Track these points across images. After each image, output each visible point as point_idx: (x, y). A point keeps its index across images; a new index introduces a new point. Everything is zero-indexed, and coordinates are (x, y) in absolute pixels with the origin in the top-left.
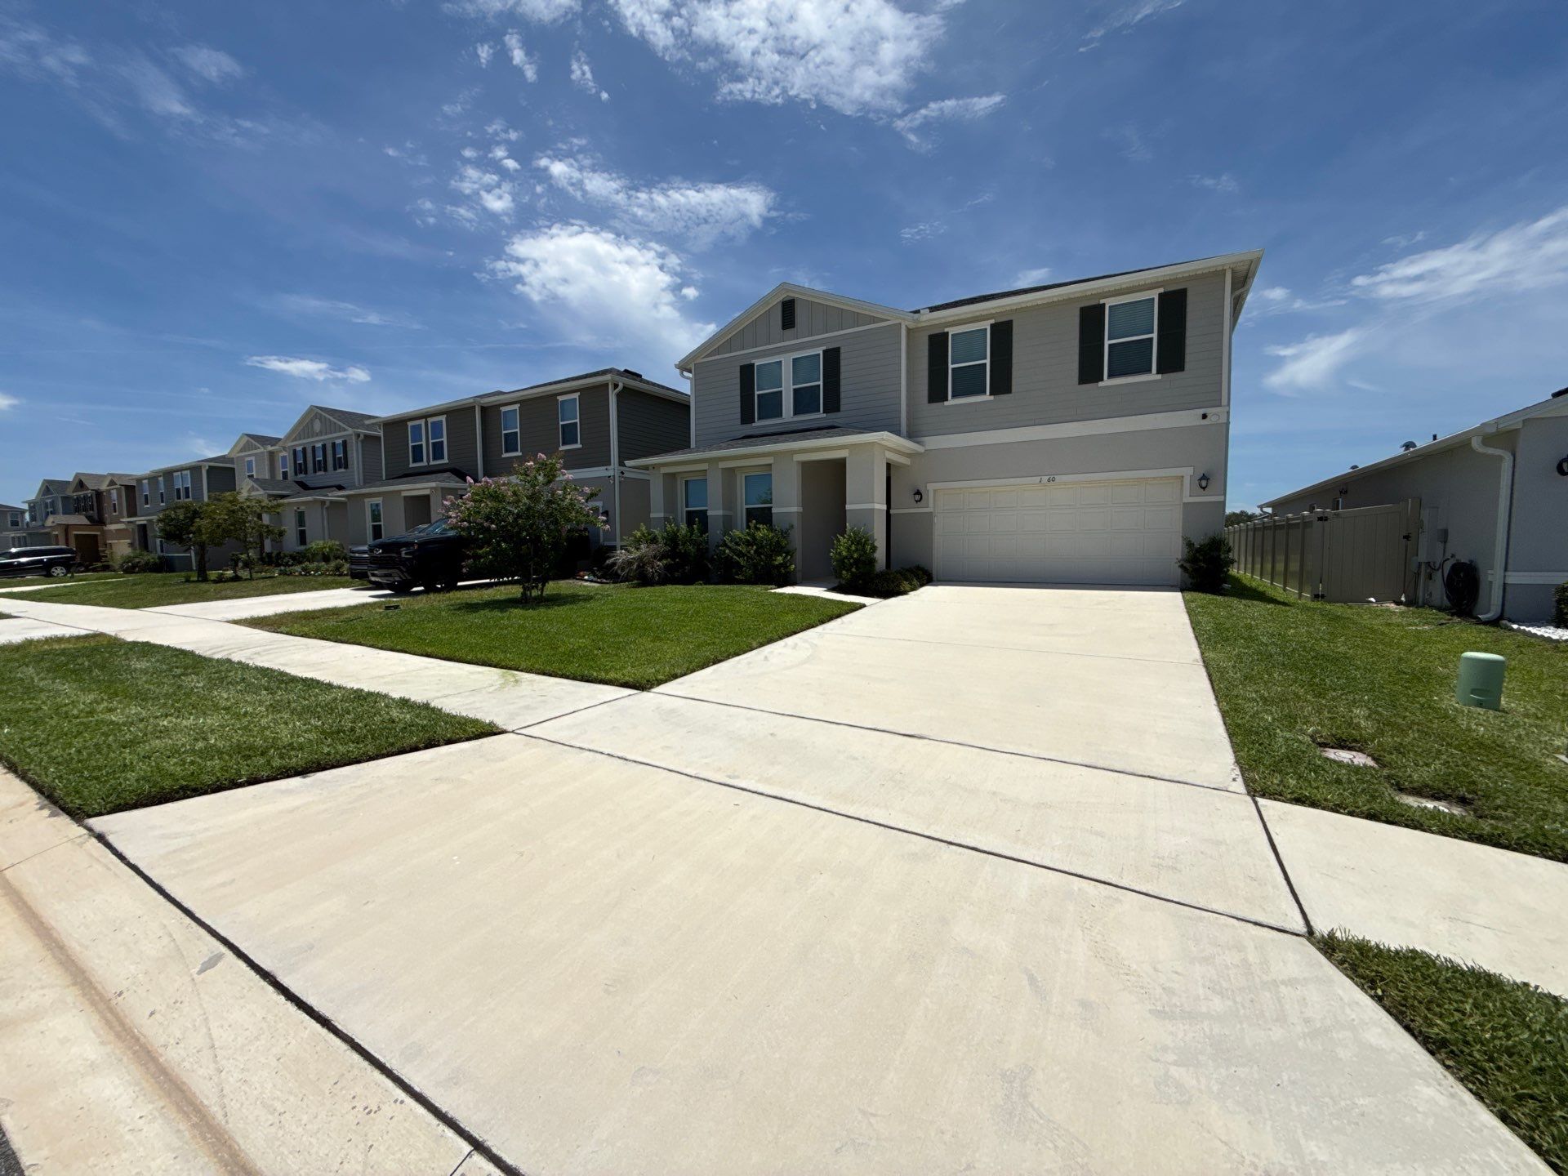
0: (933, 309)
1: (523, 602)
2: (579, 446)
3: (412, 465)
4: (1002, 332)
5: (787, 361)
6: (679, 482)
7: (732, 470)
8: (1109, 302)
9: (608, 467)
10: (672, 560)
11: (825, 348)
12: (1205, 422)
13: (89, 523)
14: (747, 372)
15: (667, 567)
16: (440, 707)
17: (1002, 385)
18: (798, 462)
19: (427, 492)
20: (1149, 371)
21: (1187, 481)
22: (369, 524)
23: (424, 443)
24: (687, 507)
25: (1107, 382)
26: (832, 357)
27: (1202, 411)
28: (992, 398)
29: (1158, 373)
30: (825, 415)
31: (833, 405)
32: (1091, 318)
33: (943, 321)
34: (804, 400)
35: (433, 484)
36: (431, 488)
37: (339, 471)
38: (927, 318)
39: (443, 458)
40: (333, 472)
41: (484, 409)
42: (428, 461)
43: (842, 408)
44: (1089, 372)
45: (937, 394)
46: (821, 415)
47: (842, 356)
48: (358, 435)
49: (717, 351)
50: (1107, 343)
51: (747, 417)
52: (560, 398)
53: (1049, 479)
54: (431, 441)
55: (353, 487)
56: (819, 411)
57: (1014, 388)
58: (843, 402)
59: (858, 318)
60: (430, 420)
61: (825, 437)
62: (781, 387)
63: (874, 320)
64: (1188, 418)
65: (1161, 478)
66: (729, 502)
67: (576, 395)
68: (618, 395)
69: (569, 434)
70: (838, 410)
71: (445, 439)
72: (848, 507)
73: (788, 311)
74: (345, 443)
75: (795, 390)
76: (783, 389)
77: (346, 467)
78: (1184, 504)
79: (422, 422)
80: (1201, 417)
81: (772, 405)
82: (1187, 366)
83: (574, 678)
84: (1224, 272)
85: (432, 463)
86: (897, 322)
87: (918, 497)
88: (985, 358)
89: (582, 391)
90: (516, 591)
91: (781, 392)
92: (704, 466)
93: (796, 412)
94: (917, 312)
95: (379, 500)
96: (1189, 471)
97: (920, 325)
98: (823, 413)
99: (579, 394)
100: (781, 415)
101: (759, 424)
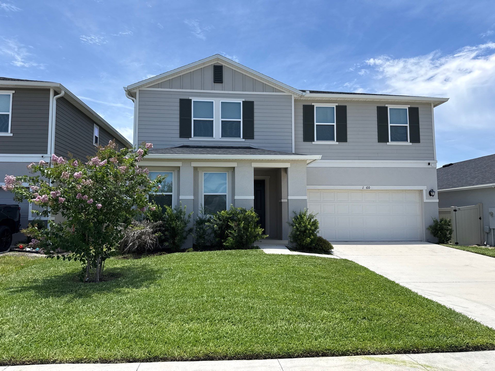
2: (9, 134)
5: (217, 104)
7: (196, 169)
8: (389, 107)
9: (45, 155)
11: (244, 100)
12: (430, 166)
14: (185, 103)
17: (342, 137)
21: (424, 193)
25: (390, 143)
26: (249, 106)
28: (338, 143)
29: (410, 142)
30: (244, 140)
31: (249, 134)
34: (229, 129)
43: (255, 137)
44: (383, 138)
45: (308, 137)
46: (241, 139)
47: (255, 107)
50: (389, 125)
51: (185, 133)
53: (367, 187)
56: (240, 137)
57: (348, 140)
58: (255, 134)
59: (265, 87)
63: (276, 90)
64: (423, 164)
67: (11, 93)
68: (58, 100)
70: (253, 138)
73: (218, 72)
75: (222, 121)
78: (423, 202)
80: (428, 164)
82: (421, 141)
86: (291, 94)
88: (334, 123)
91: (213, 121)
93: (223, 136)
94: (304, 91)
96: (426, 187)
98: (243, 138)
99: (14, 92)
100: (212, 136)
101: (194, 140)
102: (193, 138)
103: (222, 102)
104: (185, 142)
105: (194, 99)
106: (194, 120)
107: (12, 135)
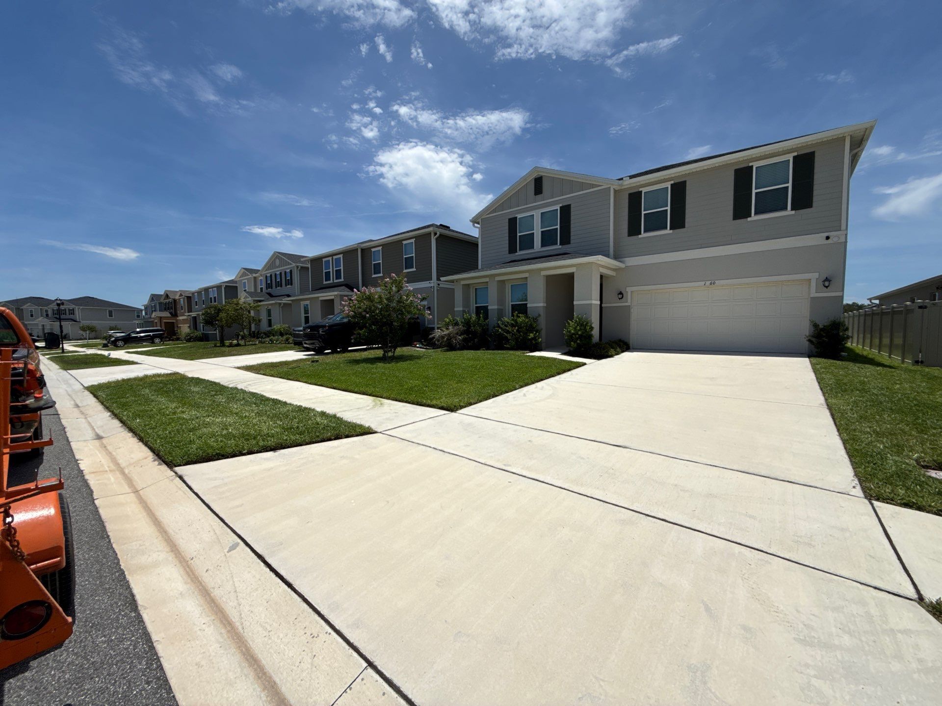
0: (631, 177)
1: (383, 359)
2: (414, 269)
3: (325, 283)
4: (679, 190)
5: (537, 214)
6: (471, 289)
7: (503, 282)
8: (755, 165)
9: (431, 281)
10: (467, 335)
11: (561, 205)
12: (829, 241)
13: (170, 316)
14: (513, 222)
15: (464, 340)
16: (341, 417)
17: (678, 222)
18: (543, 275)
19: (332, 297)
20: (785, 208)
21: (813, 284)
22: (303, 315)
23: (331, 270)
24: (476, 304)
25: (754, 217)
26: (566, 211)
27: (826, 234)
28: (671, 231)
29: (792, 209)
30: (560, 247)
31: (566, 239)
32: (743, 176)
33: (638, 184)
34: (548, 238)
35: (336, 293)
36: (335, 295)
37: (288, 287)
38: (628, 182)
39: (341, 278)
40: (285, 287)
41: (362, 250)
42: (333, 280)
43: (572, 242)
44: (741, 211)
45: (634, 230)
46: (558, 246)
47: (572, 210)
48: (298, 267)
49: (494, 211)
50: (754, 191)
51: (512, 249)
52: (404, 242)
53: (711, 284)
54: (335, 269)
55: (295, 296)
56: (557, 244)
57: (687, 225)
58: (572, 238)
59: (583, 186)
60: (335, 257)
61: (561, 260)
62: (534, 230)
63: (593, 186)
64: (817, 239)
65: (793, 281)
66: (501, 301)
67: (413, 240)
68: (437, 239)
69: (409, 263)
70: (570, 244)
71: (342, 268)
72: (575, 303)
73: (538, 184)
74: (291, 271)
75: (542, 232)
76: (534, 231)
77: (292, 285)
78: (811, 298)
79: (330, 258)
80: (825, 238)
81: (528, 241)
82: (814, 204)
83: (413, 403)
84: (843, 139)
85: (335, 281)
86: (609, 186)
87: (620, 296)
88: (667, 206)
89: (417, 238)
90: (380, 353)
91: (533, 233)
92: (487, 280)
93: (543, 245)
94: (622, 179)
95: (308, 302)
96: (816, 275)
97: (623, 188)
98: (560, 245)
99: (415, 239)
100: (533, 248)
101: (520, 253)
102: (519, 253)
103: (541, 213)
104: (513, 257)
105: (519, 216)
106: (520, 236)
107: (415, 270)
